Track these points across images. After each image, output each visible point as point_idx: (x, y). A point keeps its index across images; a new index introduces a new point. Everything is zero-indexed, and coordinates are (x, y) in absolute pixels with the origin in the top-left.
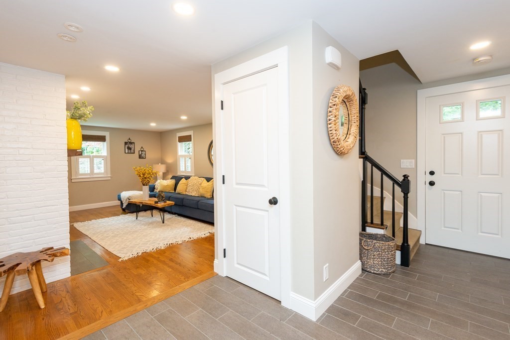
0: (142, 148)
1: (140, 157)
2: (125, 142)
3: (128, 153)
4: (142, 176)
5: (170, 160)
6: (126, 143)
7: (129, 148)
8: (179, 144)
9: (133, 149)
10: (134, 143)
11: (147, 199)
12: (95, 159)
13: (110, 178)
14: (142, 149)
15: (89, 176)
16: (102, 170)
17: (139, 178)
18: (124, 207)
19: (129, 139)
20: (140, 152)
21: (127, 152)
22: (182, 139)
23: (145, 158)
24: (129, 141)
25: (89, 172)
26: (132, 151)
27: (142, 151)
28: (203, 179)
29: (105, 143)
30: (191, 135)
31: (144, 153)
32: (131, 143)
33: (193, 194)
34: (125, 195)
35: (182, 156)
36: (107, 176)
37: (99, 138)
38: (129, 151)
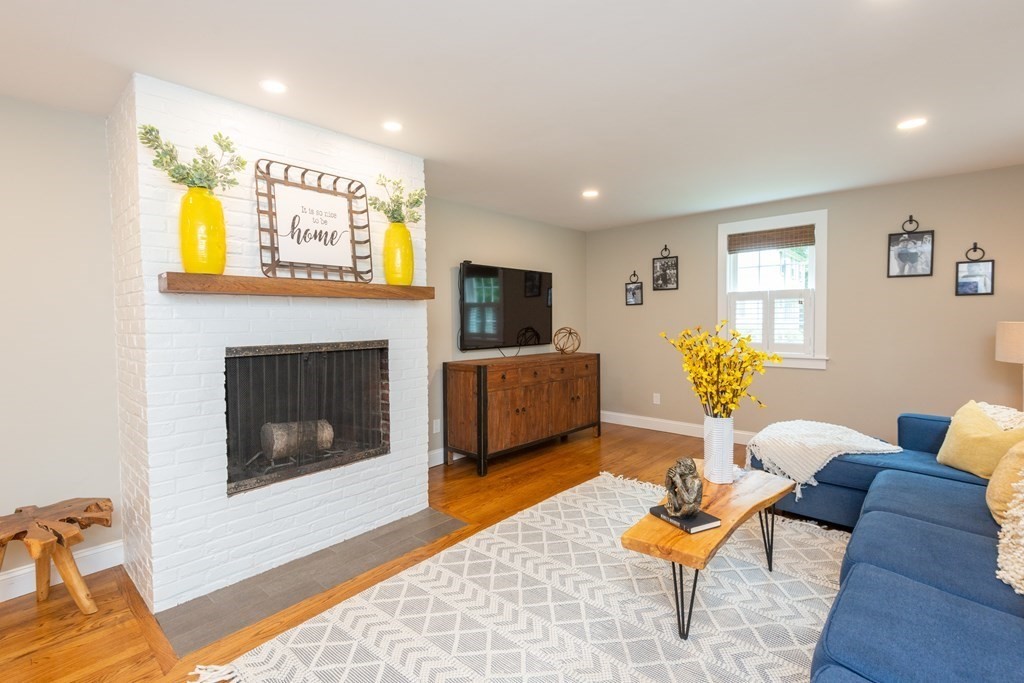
1: (963, 289)
2: (890, 236)
3: (901, 276)
6: (893, 239)
7: (907, 257)
9: (924, 257)
10: (932, 233)
12: (777, 301)
13: (823, 366)
14: (975, 255)
16: (799, 337)
19: (911, 221)
20: (963, 267)
21: (895, 271)
23: (991, 293)
24: (910, 227)
26: (921, 268)
27: (973, 261)
29: (812, 249)
31: (982, 270)
32: (918, 235)
36: (811, 357)
37: (792, 237)
38: (907, 267)
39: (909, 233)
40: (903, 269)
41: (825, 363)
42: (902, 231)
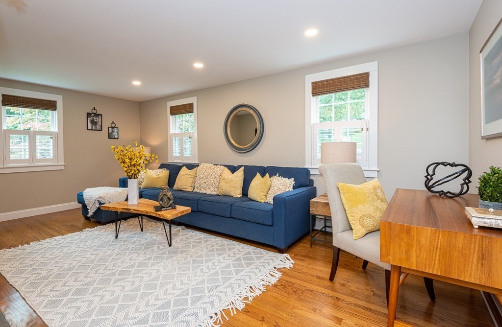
0: (113, 123)
1: (110, 136)
2: (88, 113)
3: (92, 130)
4: (127, 161)
5: (155, 141)
6: (89, 115)
7: (94, 123)
8: (171, 118)
9: (99, 124)
10: (101, 115)
11: (136, 203)
12: (38, 138)
13: (62, 168)
14: (113, 125)
15: (27, 164)
16: (51, 155)
17: (122, 165)
18: (90, 214)
19: (94, 109)
20: (110, 129)
21: (90, 127)
22: (176, 111)
23: (118, 138)
24: (94, 112)
25: (27, 157)
26: (98, 127)
27: (113, 128)
28: (223, 167)
29: (55, 113)
30: (192, 104)
31: (116, 130)
32: (97, 115)
33: (209, 192)
34: (92, 194)
35: (175, 135)
36: (57, 164)
37: (45, 105)
38: (94, 127)
39: (94, 114)
40: (92, 127)
41: (63, 167)
42: (91, 112)
